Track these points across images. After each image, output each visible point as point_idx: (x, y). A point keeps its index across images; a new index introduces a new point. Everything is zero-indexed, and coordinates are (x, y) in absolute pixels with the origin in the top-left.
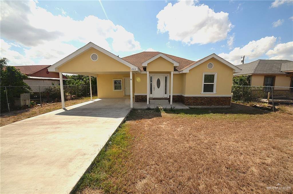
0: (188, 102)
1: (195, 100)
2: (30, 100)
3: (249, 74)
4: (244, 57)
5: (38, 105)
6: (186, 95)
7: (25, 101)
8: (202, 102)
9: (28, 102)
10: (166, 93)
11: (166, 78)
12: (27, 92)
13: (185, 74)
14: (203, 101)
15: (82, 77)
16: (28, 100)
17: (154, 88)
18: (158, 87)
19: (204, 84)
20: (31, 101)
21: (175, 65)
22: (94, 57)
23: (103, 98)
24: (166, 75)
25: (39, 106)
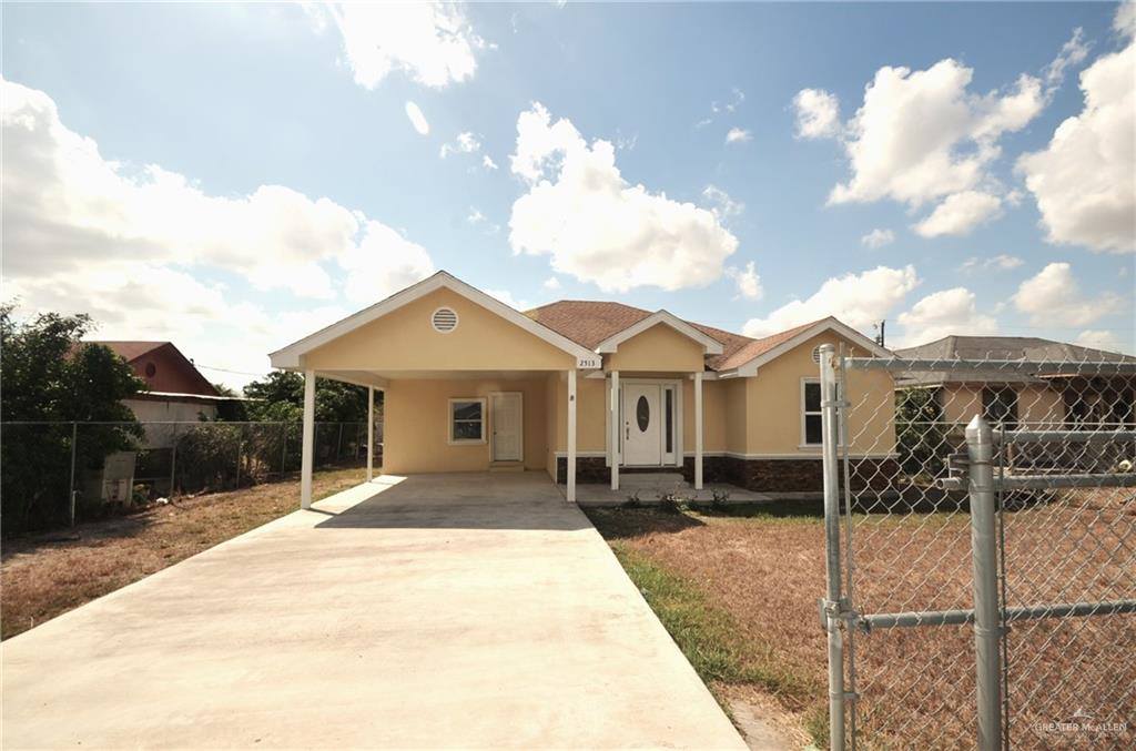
0: (757, 480)
1: (783, 473)
2: (132, 480)
3: (932, 384)
4: (883, 324)
5: (161, 499)
6: (750, 455)
7: (116, 483)
8: (805, 480)
9: (126, 490)
10: (669, 449)
11: (669, 393)
12: (128, 447)
13: (743, 380)
14: (807, 475)
15: (293, 389)
16: (125, 480)
17: (628, 431)
18: (643, 425)
19: (807, 417)
20: (135, 484)
21: (709, 351)
22: (445, 320)
23: (416, 474)
24: (669, 384)
25: (163, 504)
